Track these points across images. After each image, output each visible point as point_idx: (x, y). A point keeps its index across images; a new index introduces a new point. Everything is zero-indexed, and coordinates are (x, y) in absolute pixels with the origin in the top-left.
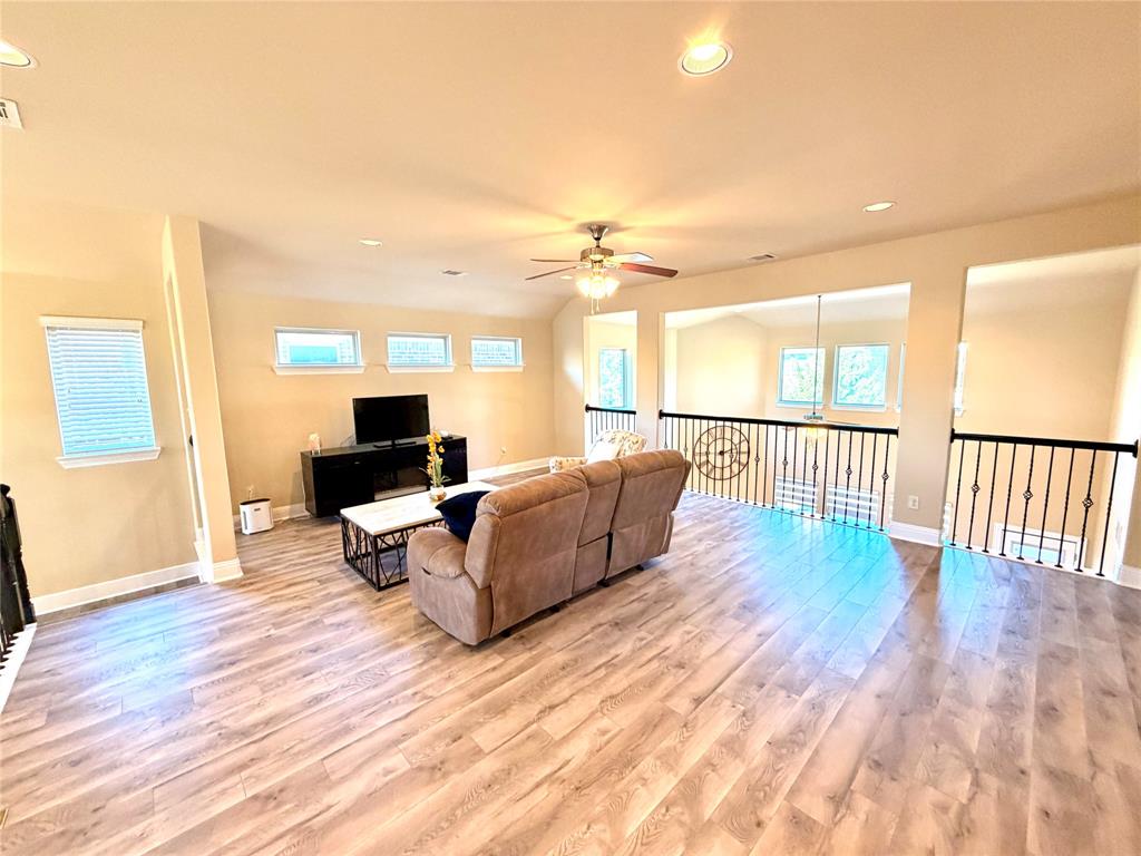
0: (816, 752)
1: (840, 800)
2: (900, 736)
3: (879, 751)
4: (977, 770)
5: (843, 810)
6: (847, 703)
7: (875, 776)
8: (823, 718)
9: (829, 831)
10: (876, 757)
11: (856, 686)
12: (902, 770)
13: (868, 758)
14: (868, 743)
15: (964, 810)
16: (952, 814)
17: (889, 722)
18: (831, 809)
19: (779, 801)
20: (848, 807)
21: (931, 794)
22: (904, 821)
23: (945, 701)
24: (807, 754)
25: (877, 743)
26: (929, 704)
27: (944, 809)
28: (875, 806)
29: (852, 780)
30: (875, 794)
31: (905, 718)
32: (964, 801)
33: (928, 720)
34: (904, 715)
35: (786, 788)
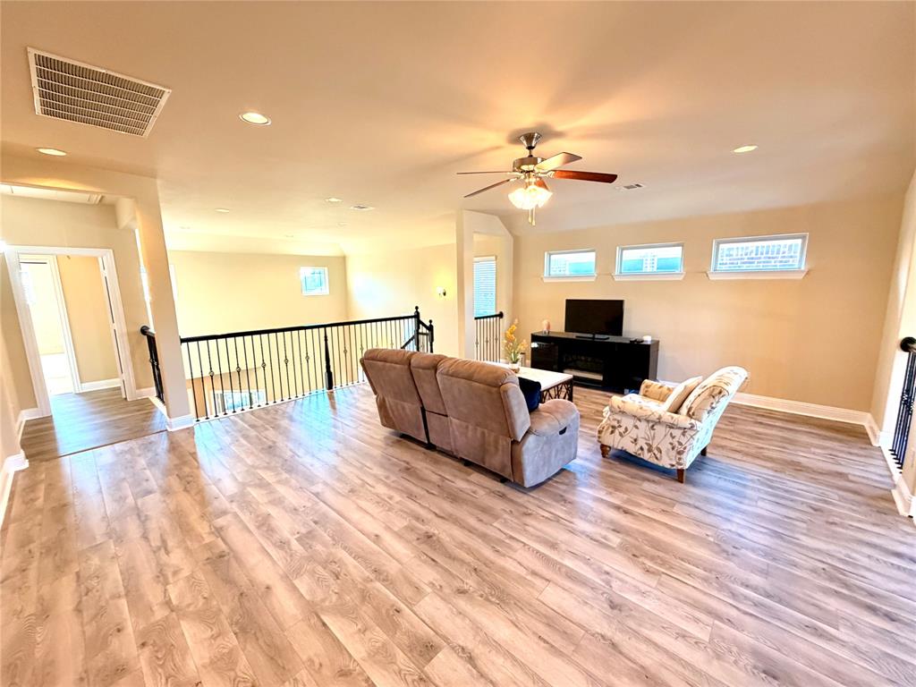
0: (250, 532)
1: (219, 532)
2: (229, 581)
3: (228, 561)
4: (172, 611)
5: (213, 530)
6: (274, 562)
7: (217, 551)
8: (270, 544)
9: (209, 521)
10: (226, 558)
11: (287, 578)
12: (209, 567)
13: (229, 554)
14: (237, 559)
15: (166, 583)
16: (170, 575)
17: (243, 580)
18: (218, 526)
19: (237, 510)
20: (213, 533)
21: (186, 573)
22: (188, 551)
23: (231, 641)
24: (252, 528)
25: (234, 564)
26: (237, 623)
27: (175, 573)
28: (204, 543)
29: (223, 540)
30: (209, 547)
31: (238, 594)
32: (168, 587)
33: (226, 609)
34: (241, 594)
35: (240, 514)
